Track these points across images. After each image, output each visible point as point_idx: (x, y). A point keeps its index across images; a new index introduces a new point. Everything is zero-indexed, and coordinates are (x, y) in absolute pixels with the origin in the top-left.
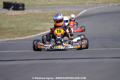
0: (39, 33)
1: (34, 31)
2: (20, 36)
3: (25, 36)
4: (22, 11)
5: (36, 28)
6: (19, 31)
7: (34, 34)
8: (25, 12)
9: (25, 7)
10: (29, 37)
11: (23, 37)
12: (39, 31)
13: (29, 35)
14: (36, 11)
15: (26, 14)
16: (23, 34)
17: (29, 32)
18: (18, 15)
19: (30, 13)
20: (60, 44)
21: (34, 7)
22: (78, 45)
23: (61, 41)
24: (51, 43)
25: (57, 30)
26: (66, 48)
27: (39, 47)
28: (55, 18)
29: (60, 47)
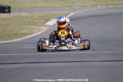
0: (26, 36)
1: (21, 34)
2: (7, 40)
3: (11, 39)
4: (8, 14)
5: (23, 32)
6: (5, 34)
7: (21, 38)
8: (12, 14)
9: (11, 10)
10: (15, 40)
11: (9, 40)
12: (25, 34)
13: (15, 38)
14: (23, 14)
15: (12, 17)
16: (9, 38)
17: (16, 35)
18: (4, 18)
19: (16, 16)
20: (64, 45)
21: (20, 10)
22: (81, 46)
23: (65, 42)
24: (55, 44)
25: (61, 31)
26: (70, 49)
27: (44, 48)
28: (58, 21)
29: (64, 48)
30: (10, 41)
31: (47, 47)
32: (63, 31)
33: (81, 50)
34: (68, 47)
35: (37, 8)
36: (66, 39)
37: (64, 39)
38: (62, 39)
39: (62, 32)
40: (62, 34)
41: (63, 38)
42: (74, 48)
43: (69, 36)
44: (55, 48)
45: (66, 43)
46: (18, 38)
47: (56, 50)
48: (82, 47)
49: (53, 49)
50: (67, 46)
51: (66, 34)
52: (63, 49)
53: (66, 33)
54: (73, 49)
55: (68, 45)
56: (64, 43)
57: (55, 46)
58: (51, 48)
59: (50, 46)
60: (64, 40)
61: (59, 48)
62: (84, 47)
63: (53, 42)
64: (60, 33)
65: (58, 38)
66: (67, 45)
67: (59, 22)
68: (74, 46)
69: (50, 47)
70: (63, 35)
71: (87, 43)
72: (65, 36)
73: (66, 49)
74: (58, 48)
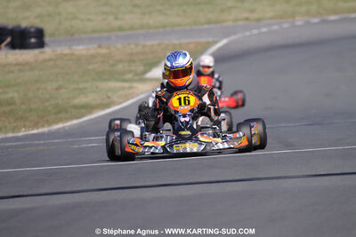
0: (90, 113)
1: (75, 107)
2: (36, 125)
3: (49, 123)
4: (37, 51)
5: (82, 100)
6: (31, 110)
7: (77, 118)
8: (47, 52)
9: (47, 39)
10: (60, 125)
11: (43, 126)
12: (89, 108)
13: (61, 120)
14: (80, 49)
15: (50, 60)
16: (43, 119)
17: (62, 112)
18: (26, 64)
19: (62, 56)
20: (190, 139)
21: (72, 37)
22: (240, 138)
23: (191, 129)
24: (162, 137)
25: (177, 97)
26: (208, 148)
27: (128, 149)
28: (169, 64)
29: (191, 147)
30: (46, 129)
31: (136, 145)
32: (182, 96)
33: (241, 150)
34: (201, 143)
35: (121, 29)
36: (195, 118)
37: (187, 119)
38: (183, 120)
39: (180, 99)
40: (180, 104)
41: (184, 116)
42: (221, 146)
43: (201, 110)
44: (163, 147)
45: (194, 132)
46: (67, 119)
47: (166, 154)
48: (244, 143)
49: (157, 151)
50: (197, 140)
51: (192, 104)
52: (188, 151)
53: (193, 99)
54: (216, 148)
55: (201, 139)
56: (189, 133)
57: (162, 143)
58: (151, 147)
59: (146, 144)
60: (187, 123)
61: (175, 148)
62: (250, 141)
63: (156, 130)
64: (175, 102)
65: (171, 117)
66: (199, 136)
67: (172, 67)
68: (219, 140)
69: (146, 147)
70: (184, 109)
71: (257, 129)
72: (192, 111)
73: (195, 150)
74: (171, 146)
